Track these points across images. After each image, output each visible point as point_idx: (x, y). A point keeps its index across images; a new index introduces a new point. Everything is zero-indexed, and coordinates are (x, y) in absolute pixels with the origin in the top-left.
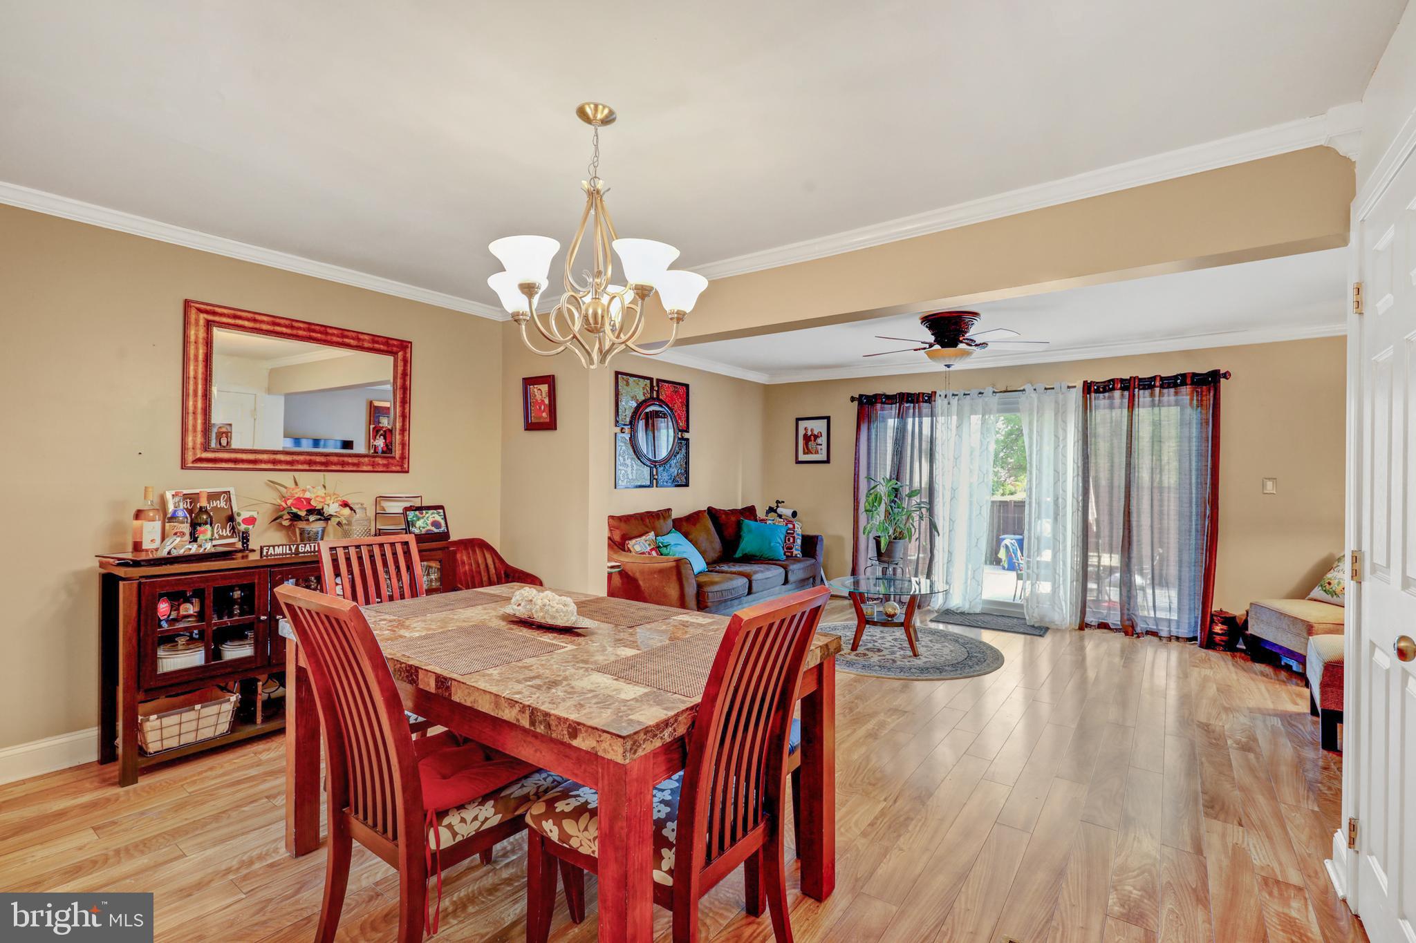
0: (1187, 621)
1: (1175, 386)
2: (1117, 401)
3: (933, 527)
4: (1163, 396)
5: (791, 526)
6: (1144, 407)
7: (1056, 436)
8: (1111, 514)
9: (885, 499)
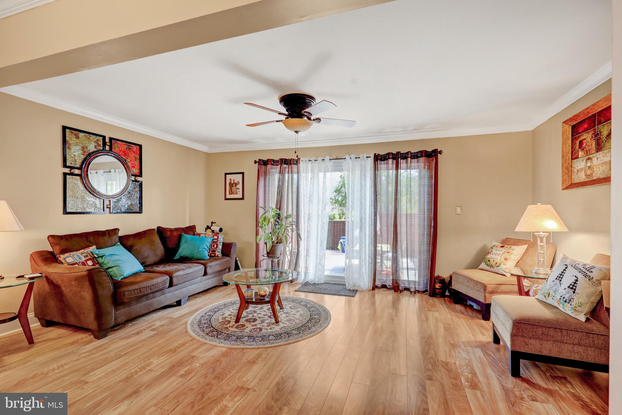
0: (423, 282)
1: (417, 157)
2: (390, 165)
3: (298, 236)
4: (412, 163)
5: (216, 237)
6: (403, 169)
7: (361, 184)
8: (387, 226)
9: (272, 220)
